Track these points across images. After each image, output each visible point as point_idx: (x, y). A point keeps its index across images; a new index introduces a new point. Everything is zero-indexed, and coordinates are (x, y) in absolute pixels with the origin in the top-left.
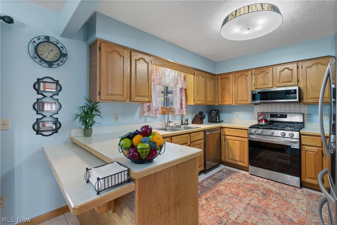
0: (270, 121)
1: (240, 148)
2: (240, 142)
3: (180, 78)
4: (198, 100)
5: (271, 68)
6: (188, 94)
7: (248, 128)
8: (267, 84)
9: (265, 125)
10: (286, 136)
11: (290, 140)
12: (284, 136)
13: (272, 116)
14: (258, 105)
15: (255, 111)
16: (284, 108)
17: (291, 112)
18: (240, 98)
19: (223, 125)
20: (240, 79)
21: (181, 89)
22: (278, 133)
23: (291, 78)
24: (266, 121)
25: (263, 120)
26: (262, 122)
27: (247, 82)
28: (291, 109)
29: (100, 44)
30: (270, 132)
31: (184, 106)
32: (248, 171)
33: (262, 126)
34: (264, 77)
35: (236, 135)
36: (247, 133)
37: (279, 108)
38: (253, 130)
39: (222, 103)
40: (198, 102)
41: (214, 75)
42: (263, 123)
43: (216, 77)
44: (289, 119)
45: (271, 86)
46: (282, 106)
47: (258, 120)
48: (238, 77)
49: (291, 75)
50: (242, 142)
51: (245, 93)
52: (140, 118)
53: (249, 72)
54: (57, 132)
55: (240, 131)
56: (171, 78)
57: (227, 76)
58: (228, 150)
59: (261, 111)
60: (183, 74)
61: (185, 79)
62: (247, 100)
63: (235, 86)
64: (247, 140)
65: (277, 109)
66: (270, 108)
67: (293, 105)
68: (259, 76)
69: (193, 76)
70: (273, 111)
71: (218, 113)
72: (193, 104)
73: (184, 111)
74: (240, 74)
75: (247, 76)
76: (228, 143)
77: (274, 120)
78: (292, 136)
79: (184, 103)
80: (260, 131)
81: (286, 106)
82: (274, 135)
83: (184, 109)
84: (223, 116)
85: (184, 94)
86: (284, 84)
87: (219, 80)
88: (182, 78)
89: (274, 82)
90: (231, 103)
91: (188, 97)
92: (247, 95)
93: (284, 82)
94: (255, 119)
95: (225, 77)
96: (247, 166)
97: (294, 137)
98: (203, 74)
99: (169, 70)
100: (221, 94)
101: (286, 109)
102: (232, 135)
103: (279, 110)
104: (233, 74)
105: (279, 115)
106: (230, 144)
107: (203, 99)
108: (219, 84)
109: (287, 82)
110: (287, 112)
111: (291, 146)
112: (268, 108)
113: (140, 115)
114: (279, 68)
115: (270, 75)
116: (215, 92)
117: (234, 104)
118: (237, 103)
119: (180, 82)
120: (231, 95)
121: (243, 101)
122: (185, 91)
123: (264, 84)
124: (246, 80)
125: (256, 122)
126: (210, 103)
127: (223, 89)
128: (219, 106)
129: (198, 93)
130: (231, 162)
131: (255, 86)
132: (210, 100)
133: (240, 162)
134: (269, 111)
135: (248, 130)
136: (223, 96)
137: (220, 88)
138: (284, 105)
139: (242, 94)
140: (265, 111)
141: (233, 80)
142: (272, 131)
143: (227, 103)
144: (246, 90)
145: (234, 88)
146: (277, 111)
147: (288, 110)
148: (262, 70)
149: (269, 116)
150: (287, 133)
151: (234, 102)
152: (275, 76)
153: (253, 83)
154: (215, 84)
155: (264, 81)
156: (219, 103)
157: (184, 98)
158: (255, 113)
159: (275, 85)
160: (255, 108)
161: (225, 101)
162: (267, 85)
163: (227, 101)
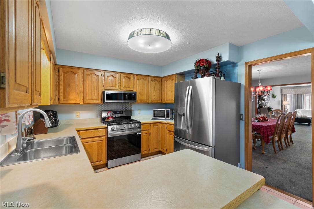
1: (98, 148)
2: (98, 142)
5: (117, 74)
15: (97, 110)
18: (89, 97)
24: (113, 118)
25: (110, 117)
26: (110, 119)
34: (112, 80)
35: (94, 136)
36: (105, 131)
39: (65, 102)
43: (56, 67)
48: (88, 75)
49: (129, 83)
50: (100, 142)
51: (95, 92)
53: (99, 72)
64: (105, 137)
68: (108, 78)
72: (49, 104)
75: (97, 76)
89: (119, 86)
90: (79, 102)
92: (98, 94)
93: (125, 87)
95: (70, 71)
100: (64, 90)
102: (89, 137)
105: (118, 112)
109: (127, 87)
114: (123, 76)
115: (117, 79)
117: (82, 103)
118: (87, 102)
121: (92, 100)
123: (112, 86)
127: (68, 85)
131: (105, 86)
133: (97, 162)
135: (106, 128)
139: (92, 93)
143: (72, 102)
144: (96, 89)
148: (111, 73)
151: (82, 100)
152: (120, 81)
153: (102, 84)
155: (112, 83)
156: (61, 102)
158: (97, 112)
159: (119, 88)
160: (97, 106)
161: (70, 100)
162: (115, 88)
163: (73, 100)
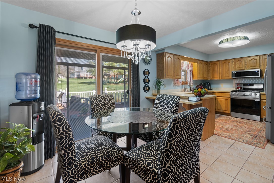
0: (243, 88)
1: (225, 103)
2: (225, 100)
3: (190, 65)
4: (200, 77)
5: (244, 59)
6: (194, 73)
7: (230, 92)
8: (242, 67)
9: (240, 90)
10: (252, 95)
11: (255, 97)
12: (251, 95)
13: (245, 85)
14: (236, 79)
15: (234, 83)
16: (252, 81)
17: (256, 83)
18: (224, 75)
19: (214, 91)
20: (224, 64)
21: (190, 71)
22: (248, 94)
23: (256, 64)
24: (241, 88)
27: (229, 66)
28: (256, 81)
29: (165, 54)
30: (243, 93)
31: (192, 80)
32: (230, 116)
33: (238, 90)
34: (240, 64)
35: (223, 96)
36: (229, 95)
37: (249, 81)
38: (233, 93)
39: (212, 79)
40: (200, 78)
41: (208, 62)
42: (239, 89)
43: (209, 63)
44: (255, 87)
45: (244, 69)
46: (251, 80)
47: (236, 88)
48: (223, 63)
49: (256, 63)
52: (173, 86)
53: (230, 60)
54: (149, 91)
55: (225, 94)
56: (186, 65)
57: (216, 63)
58: (218, 105)
59: (238, 83)
60: (191, 63)
61: (192, 65)
62: (229, 77)
63: (221, 69)
64: (229, 98)
65: (248, 81)
66: (244, 81)
67: (257, 79)
68: (237, 63)
69: (197, 64)
70: (245, 83)
71: (209, 84)
72: (197, 79)
73: (192, 83)
74: (225, 61)
75: (229, 63)
76: (218, 101)
77: (246, 88)
78: (256, 95)
79: (192, 79)
80: (237, 93)
81: (253, 80)
82: (245, 95)
83: (192, 82)
84: (213, 86)
85: (191, 73)
86: (251, 67)
87: (211, 65)
88: (191, 65)
89: (246, 66)
90: (219, 78)
91: (194, 75)
92: (229, 73)
93: (252, 66)
94: (234, 88)
95: (215, 63)
96: (230, 113)
97: (257, 96)
98: (202, 62)
99: (185, 61)
100: (212, 73)
101: (253, 81)
102: (220, 96)
103: (249, 82)
104: (220, 62)
105: (249, 85)
106: (219, 101)
107: (202, 76)
108: (211, 67)
109: (253, 66)
110: (254, 83)
111: (255, 100)
112: (242, 81)
113: (173, 85)
114: (249, 59)
115: (243, 62)
116: (208, 72)
117: (220, 79)
118: (223, 78)
119: (190, 67)
120: (219, 74)
121: (226, 77)
122: (192, 72)
123: (240, 68)
124: (229, 65)
125: (234, 89)
126: (206, 79)
127: (214, 70)
128: (211, 80)
129: (199, 73)
130: (220, 111)
131: (234, 68)
132: (205, 77)
133: (225, 111)
134: (243, 83)
135: (230, 93)
136: (213, 74)
137: (211, 70)
138: (252, 79)
139: (226, 73)
140: (240, 83)
141: (220, 65)
142: (245, 93)
143: (216, 78)
145: (220, 69)
146: (248, 83)
147: (255, 82)
148: (239, 59)
149: (243, 85)
150: (253, 94)
151: (220, 77)
152: (247, 63)
153: (233, 67)
154: (208, 67)
155: (240, 66)
156: (211, 79)
157: (191, 76)
158: (234, 84)
159: (246, 68)
160: (234, 81)
161: (215, 77)
163: (216, 77)
